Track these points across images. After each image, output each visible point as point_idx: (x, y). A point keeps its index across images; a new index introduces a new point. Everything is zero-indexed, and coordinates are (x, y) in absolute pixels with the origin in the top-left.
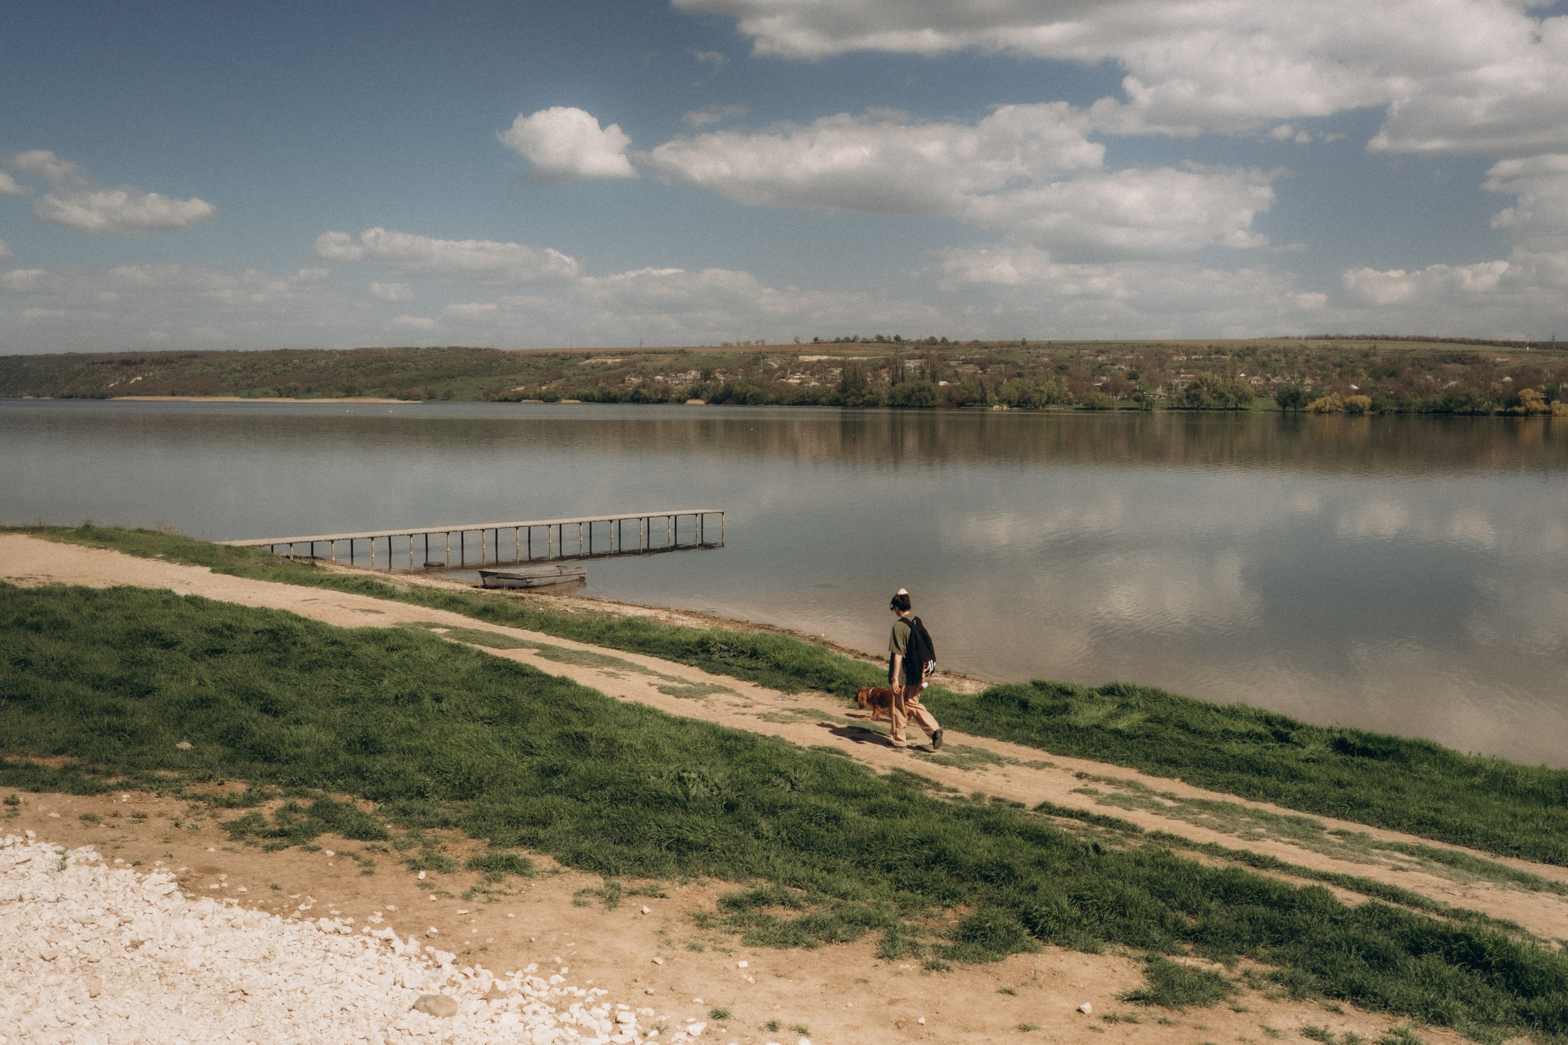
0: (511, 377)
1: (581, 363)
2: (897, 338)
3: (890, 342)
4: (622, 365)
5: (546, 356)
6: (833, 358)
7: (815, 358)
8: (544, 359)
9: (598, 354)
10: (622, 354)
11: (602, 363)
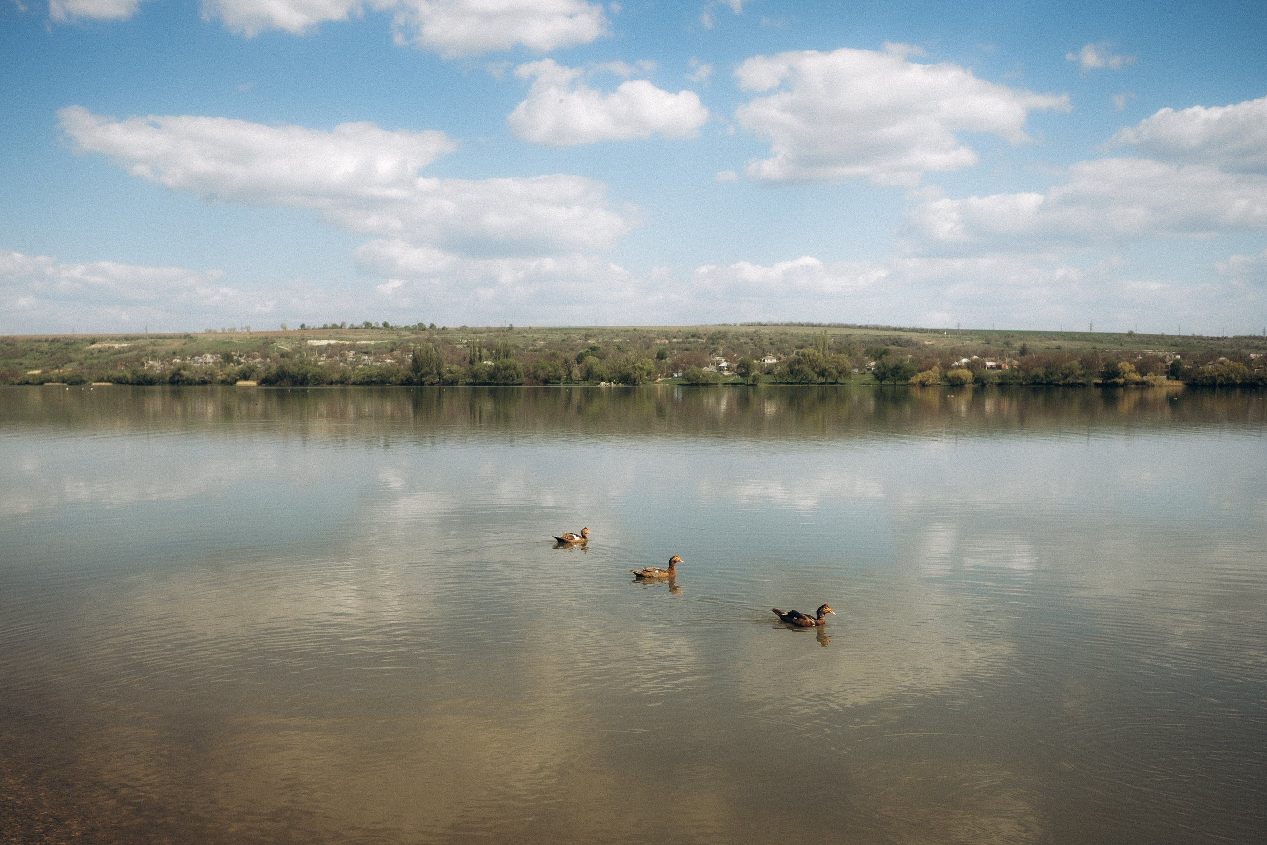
0: (18, 361)
1: (87, 348)
2: (385, 325)
3: (378, 328)
4: (130, 349)
5: (46, 340)
6: (341, 342)
7: (324, 342)
8: (46, 344)
9: (102, 339)
10: (127, 339)
11: (109, 348)
